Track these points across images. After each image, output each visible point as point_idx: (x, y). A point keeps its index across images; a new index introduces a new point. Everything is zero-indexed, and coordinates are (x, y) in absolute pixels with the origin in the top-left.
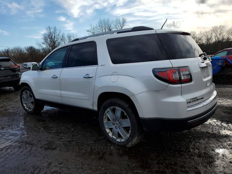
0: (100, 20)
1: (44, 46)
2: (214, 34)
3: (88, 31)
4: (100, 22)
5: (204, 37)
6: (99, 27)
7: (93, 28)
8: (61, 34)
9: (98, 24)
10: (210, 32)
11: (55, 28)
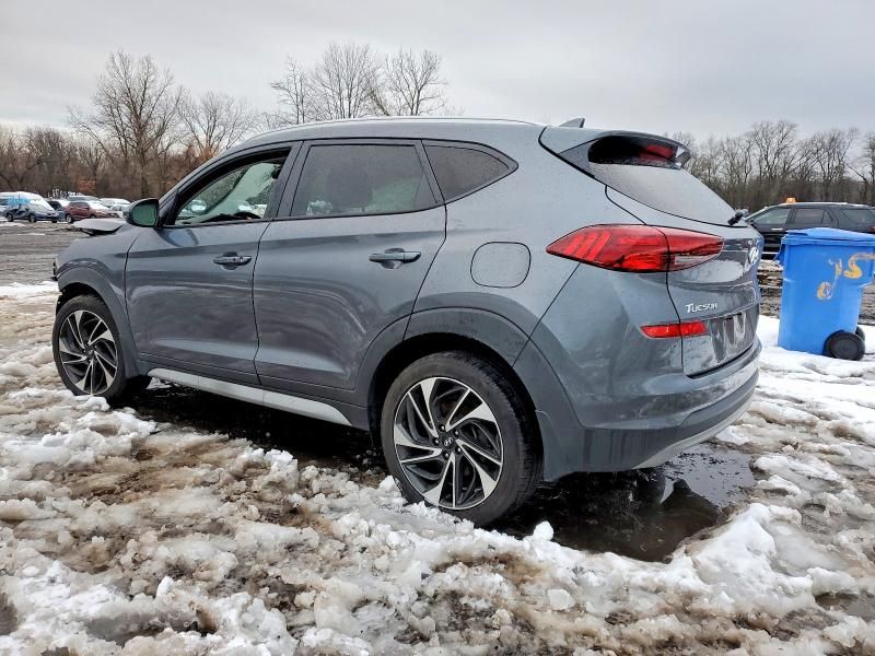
0: (334, 49)
1: (104, 134)
2: (756, 151)
3: (277, 86)
4: (332, 58)
5: (721, 158)
6: (325, 77)
7: (298, 77)
8: (173, 91)
9: (322, 62)
10: (744, 143)
11: (149, 62)
